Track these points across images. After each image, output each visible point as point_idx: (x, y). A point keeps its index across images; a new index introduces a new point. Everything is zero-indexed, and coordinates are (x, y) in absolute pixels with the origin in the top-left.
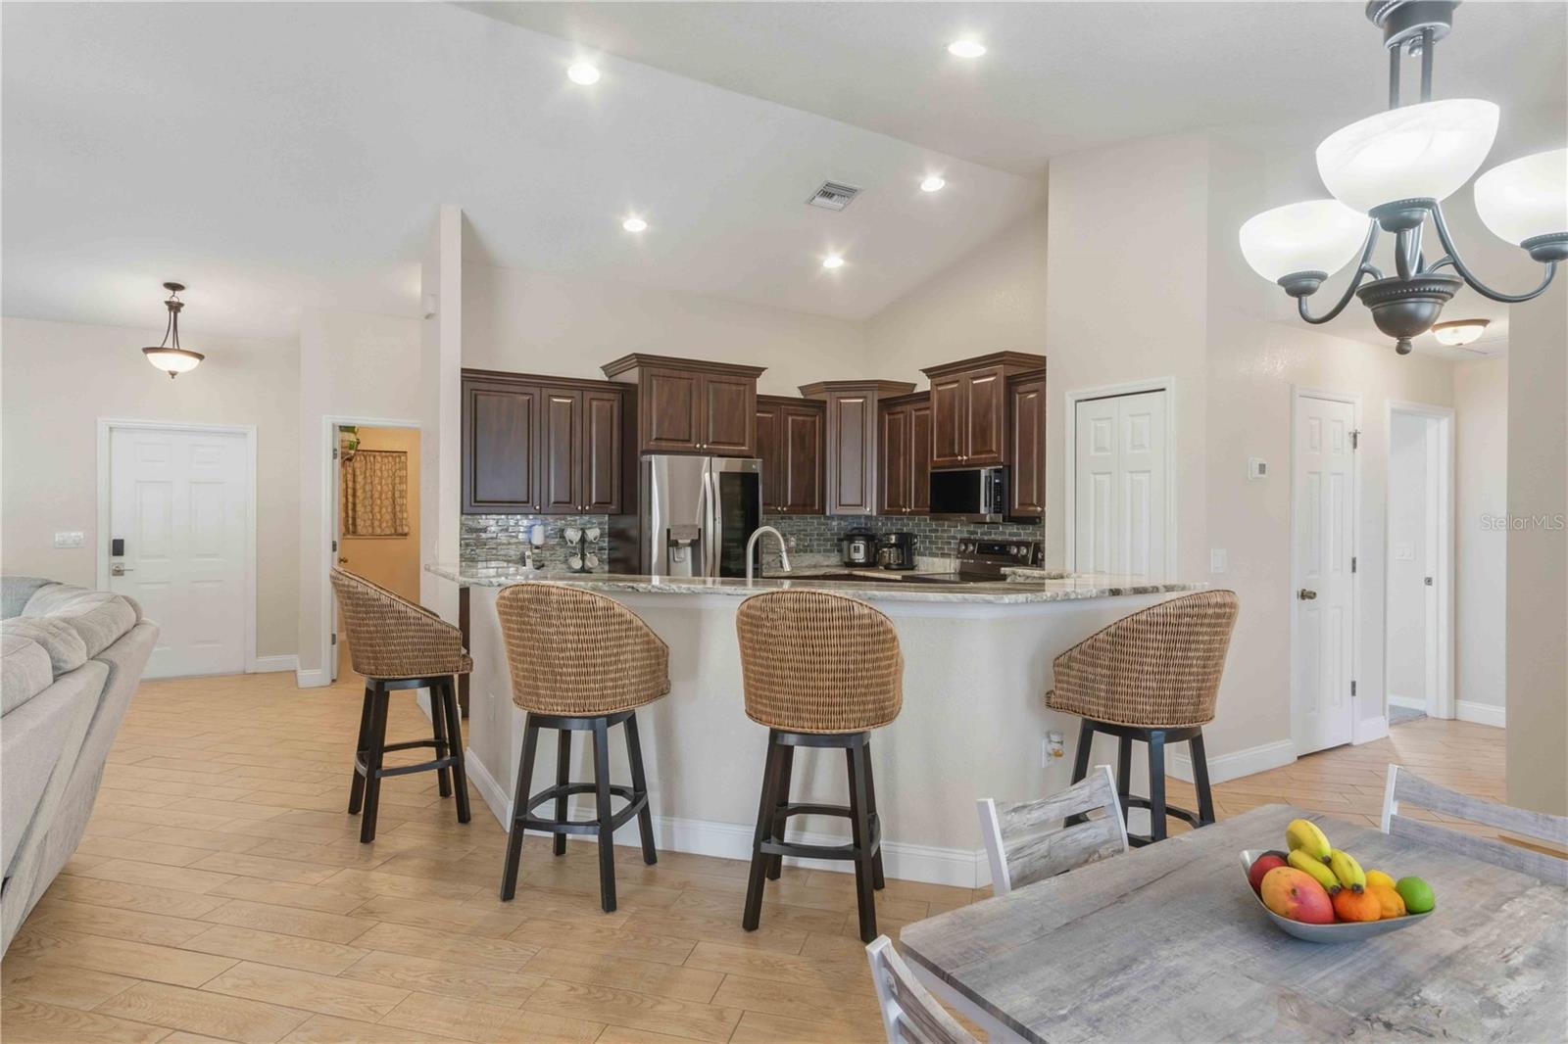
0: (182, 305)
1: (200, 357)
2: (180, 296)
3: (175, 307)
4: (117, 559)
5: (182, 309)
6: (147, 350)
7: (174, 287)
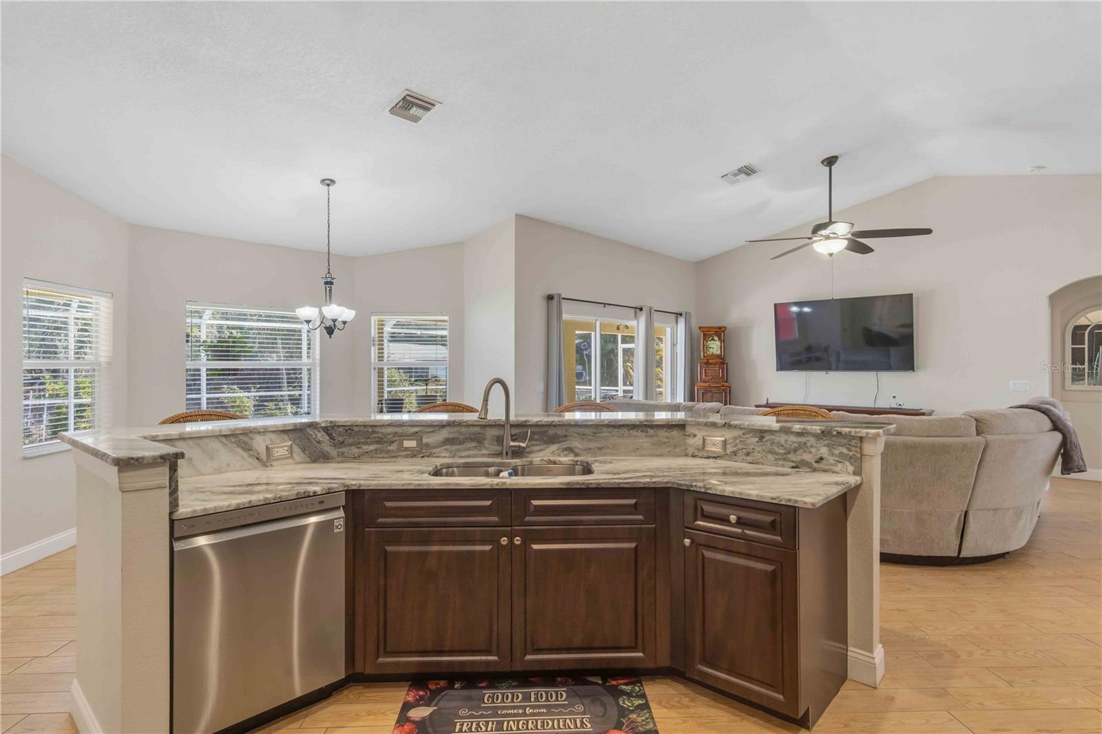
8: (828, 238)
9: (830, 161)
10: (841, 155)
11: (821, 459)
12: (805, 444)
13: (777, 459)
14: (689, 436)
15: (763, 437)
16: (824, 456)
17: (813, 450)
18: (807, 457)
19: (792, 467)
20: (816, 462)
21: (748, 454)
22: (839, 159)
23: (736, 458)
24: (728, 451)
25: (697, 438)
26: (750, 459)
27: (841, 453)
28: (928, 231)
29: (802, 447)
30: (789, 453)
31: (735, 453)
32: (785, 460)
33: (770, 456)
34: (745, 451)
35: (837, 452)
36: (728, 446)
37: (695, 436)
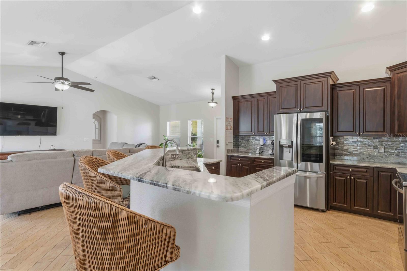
0: (214, 93)
1: (217, 103)
2: (214, 91)
3: (213, 93)
4: (218, 144)
5: (214, 94)
6: (209, 103)
7: (213, 89)
8: (63, 83)
9: (62, 54)
10: (67, 53)
11: (192, 155)
12: (190, 152)
13: (185, 157)
14: (167, 155)
15: (183, 152)
16: (192, 154)
17: (191, 154)
18: (190, 155)
19: (188, 158)
20: (191, 156)
21: (180, 157)
22: (66, 54)
23: (178, 159)
24: (176, 157)
25: (170, 155)
26: (180, 158)
27: (195, 153)
28: (93, 91)
29: (189, 153)
30: (187, 155)
31: (178, 158)
32: (187, 157)
33: (184, 157)
34: (179, 157)
35: (194, 153)
36: (176, 156)
37: (169, 155)
